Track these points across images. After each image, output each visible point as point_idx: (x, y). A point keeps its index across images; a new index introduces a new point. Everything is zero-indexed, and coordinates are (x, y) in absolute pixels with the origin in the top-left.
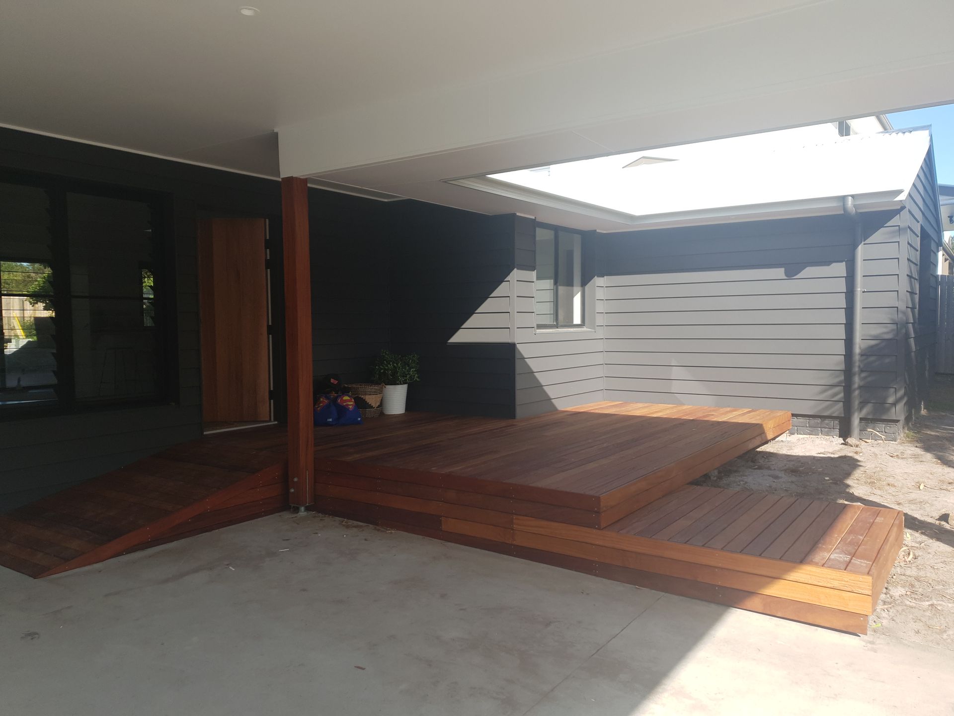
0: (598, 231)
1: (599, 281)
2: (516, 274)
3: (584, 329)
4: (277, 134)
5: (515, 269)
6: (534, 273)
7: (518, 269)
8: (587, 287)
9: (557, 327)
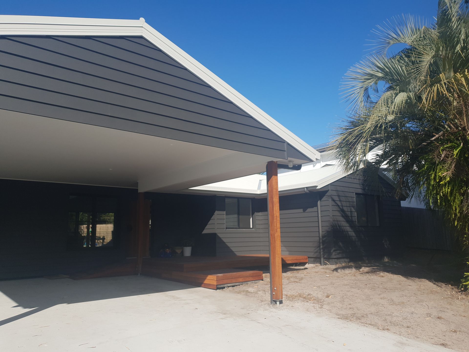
0: (256, 198)
1: (256, 214)
2: (217, 212)
3: (253, 229)
4: (138, 183)
5: (216, 211)
6: (225, 212)
7: (217, 211)
8: (253, 216)
9: (239, 228)
